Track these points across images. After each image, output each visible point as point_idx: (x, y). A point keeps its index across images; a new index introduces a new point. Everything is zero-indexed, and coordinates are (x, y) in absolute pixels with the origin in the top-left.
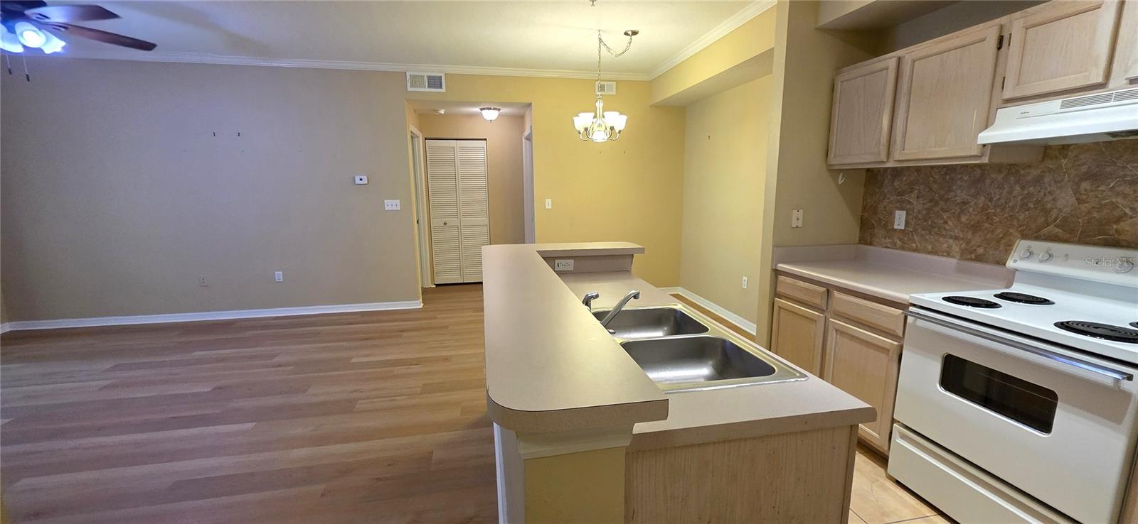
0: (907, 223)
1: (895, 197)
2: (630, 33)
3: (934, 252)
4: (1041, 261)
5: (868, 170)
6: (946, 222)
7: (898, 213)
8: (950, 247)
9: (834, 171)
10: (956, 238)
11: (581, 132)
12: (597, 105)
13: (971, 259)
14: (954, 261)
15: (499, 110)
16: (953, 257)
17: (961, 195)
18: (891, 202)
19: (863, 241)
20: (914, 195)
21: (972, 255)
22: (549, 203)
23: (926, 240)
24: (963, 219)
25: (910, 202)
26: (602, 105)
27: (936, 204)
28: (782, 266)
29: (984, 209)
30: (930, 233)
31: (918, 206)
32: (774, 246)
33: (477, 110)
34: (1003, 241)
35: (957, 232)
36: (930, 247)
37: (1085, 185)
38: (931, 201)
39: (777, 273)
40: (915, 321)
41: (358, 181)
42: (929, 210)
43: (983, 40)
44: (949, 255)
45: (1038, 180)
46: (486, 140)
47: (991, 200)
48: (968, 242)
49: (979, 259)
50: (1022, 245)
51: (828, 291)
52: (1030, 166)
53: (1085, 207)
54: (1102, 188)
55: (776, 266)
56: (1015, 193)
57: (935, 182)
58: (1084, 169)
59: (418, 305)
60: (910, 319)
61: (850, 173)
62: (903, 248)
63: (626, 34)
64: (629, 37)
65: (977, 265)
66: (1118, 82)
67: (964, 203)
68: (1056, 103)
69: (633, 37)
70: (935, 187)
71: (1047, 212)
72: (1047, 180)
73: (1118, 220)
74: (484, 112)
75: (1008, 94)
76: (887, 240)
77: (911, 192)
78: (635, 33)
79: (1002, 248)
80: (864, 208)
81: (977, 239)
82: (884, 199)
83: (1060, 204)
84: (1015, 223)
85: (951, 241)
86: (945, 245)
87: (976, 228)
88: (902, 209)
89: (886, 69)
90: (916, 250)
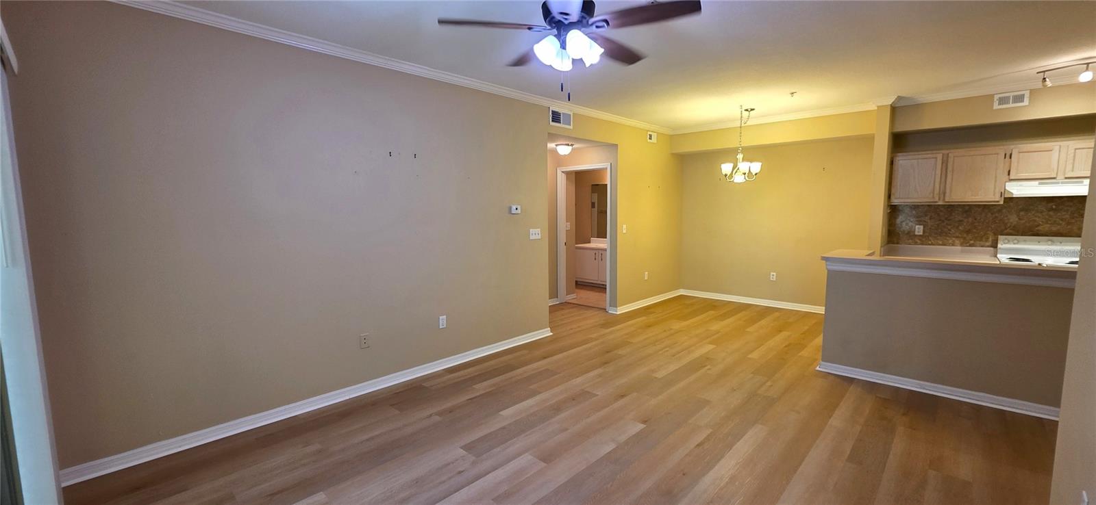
0: (924, 232)
1: (914, 219)
3: (944, 244)
4: (1014, 244)
6: (950, 230)
7: (917, 226)
8: (954, 241)
9: (890, 206)
10: (957, 237)
13: (967, 246)
15: (572, 145)
16: (956, 246)
17: (958, 218)
18: (912, 222)
20: (927, 218)
21: (967, 244)
22: (624, 229)
23: (938, 239)
24: (960, 228)
25: (925, 221)
27: (943, 221)
29: (972, 223)
30: (940, 236)
31: (930, 223)
34: (984, 237)
35: (957, 234)
36: (941, 242)
37: (1022, 213)
38: (940, 220)
41: (514, 211)
42: (938, 225)
43: (997, 154)
44: (953, 245)
45: (999, 211)
47: (975, 220)
48: (964, 239)
49: (972, 245)
50: (1005, 238)
53: (1023, 222)
54: (1029, 214)
56: (988, 216)
57: (941, 211)
58: (1020, 207)
59: (548, 333)
62: (922, 244)
65: (973, 249)
66: (1061, 177)
67: (960, 221)
68: (1036, 183)
70: (941, 214)
71: (1005, 224)
72: (1004, 211)
73: (1038, 226)
75: (1012, 177)
76: (910, 241)
77: (925, 216)
79: (984, 240)
81: (970, 236)
82: (905, 220)
83: (1011, 221)
84: (990, 229)
85: (954, 239)
86: (951, 241)
87: (968, 232)
88: (920, 224)
89: (936, 158)
90: (932, 244)
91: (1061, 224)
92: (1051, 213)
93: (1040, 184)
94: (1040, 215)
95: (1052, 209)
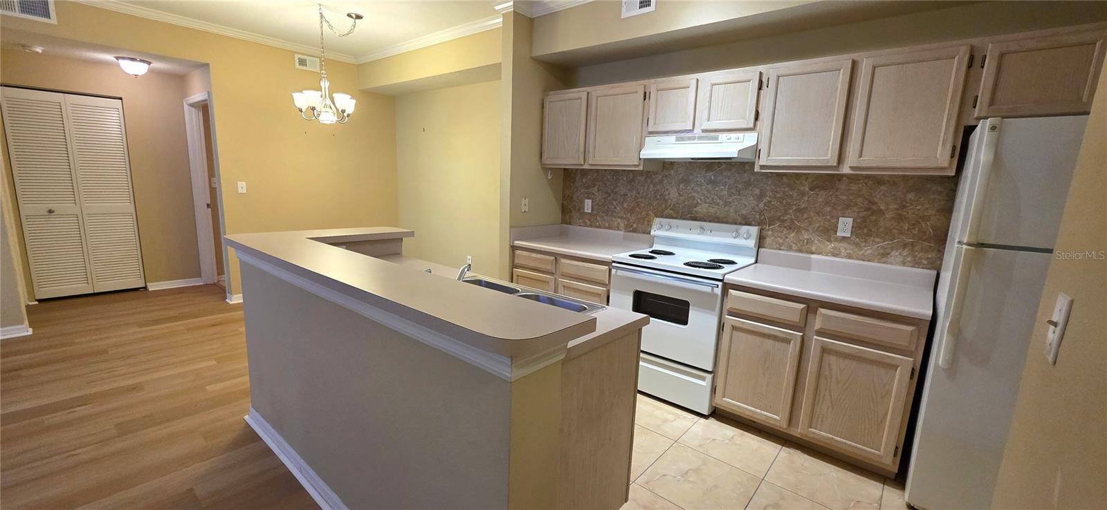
0: (592, 208)
1: (584, 190)
2: (354, 16)
3: (610, 228)
4: (667, 230)
5: (565, 169)
6: (615, 208)
7: (586, 200)
8: (619, 224)
9: (546, 169)
10: (622, 218)
11: (304, 110)
12: (322, 84)
13: (630, 231)
14: (622, 233)
15: (149, 63)
16: (621, 230)
17: (623, 190)
18: (582, 193)
19: (564, 221)
20: (596, 188)
21: (631, 229)
22: (242, 187)
23: (605, 220)
24: (625, 205)
25: (594, 194)
26: (327, 84)
27: (610, 195)
28: (517, 243)
29: (636, 199)
30: (607, 216)
31: (598, 196)
32: (510, 227)
33: (109, 57)
34: (646, 219)
35: (622, 214)
36: (607, 224)
37: (682, 186)
38: (606, 193)
39: (514, 248)
40: (616, 272)
42: (605, 199)
43: (637, 92)
44: (618, 229)
45: (661, 182)
46: (121, 99)
47: (639, 193)
48: (628, 221)
49: (635, 231)
50: (657, 220)
51: (556, 258)
52: (656, 173)
53: (682, 198)
54: (688, 188)
55: (513, 243)
56: (651, 189)
57: (608, 180)
58: (681, 176)
59: (25, 331)
60: (613, 271)
61: (555, 170)
62: (591, 226)
63: (349, 15)
64: (353, 20)
65: (635, 235)
66: (697, 131)
67: (625, 195)
68: (673, 138)
69: (357, 20)
70: (608, 183)
71: (666, 201)
72: (665, 182)
73: (696, 206)
74: (121, 62)
75: (651, 129)
76: (580, 221)
77: (594, 186)
78: (359, 17)
79: (646, 223)
80: (564, 197)
81: (633, 218)
82: (577, 191)
83: (671, 197)
84: (651, 207)
85: (619, 220)
86: (616, 223)
87: (632, 211)
88: (589, 198)
89: (581, 98)
90: (599, 227)
91: (718, 204)
92: (709, 187)
93: (678, 139)
94: (699, 190)
95: (710, 182)
